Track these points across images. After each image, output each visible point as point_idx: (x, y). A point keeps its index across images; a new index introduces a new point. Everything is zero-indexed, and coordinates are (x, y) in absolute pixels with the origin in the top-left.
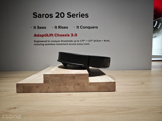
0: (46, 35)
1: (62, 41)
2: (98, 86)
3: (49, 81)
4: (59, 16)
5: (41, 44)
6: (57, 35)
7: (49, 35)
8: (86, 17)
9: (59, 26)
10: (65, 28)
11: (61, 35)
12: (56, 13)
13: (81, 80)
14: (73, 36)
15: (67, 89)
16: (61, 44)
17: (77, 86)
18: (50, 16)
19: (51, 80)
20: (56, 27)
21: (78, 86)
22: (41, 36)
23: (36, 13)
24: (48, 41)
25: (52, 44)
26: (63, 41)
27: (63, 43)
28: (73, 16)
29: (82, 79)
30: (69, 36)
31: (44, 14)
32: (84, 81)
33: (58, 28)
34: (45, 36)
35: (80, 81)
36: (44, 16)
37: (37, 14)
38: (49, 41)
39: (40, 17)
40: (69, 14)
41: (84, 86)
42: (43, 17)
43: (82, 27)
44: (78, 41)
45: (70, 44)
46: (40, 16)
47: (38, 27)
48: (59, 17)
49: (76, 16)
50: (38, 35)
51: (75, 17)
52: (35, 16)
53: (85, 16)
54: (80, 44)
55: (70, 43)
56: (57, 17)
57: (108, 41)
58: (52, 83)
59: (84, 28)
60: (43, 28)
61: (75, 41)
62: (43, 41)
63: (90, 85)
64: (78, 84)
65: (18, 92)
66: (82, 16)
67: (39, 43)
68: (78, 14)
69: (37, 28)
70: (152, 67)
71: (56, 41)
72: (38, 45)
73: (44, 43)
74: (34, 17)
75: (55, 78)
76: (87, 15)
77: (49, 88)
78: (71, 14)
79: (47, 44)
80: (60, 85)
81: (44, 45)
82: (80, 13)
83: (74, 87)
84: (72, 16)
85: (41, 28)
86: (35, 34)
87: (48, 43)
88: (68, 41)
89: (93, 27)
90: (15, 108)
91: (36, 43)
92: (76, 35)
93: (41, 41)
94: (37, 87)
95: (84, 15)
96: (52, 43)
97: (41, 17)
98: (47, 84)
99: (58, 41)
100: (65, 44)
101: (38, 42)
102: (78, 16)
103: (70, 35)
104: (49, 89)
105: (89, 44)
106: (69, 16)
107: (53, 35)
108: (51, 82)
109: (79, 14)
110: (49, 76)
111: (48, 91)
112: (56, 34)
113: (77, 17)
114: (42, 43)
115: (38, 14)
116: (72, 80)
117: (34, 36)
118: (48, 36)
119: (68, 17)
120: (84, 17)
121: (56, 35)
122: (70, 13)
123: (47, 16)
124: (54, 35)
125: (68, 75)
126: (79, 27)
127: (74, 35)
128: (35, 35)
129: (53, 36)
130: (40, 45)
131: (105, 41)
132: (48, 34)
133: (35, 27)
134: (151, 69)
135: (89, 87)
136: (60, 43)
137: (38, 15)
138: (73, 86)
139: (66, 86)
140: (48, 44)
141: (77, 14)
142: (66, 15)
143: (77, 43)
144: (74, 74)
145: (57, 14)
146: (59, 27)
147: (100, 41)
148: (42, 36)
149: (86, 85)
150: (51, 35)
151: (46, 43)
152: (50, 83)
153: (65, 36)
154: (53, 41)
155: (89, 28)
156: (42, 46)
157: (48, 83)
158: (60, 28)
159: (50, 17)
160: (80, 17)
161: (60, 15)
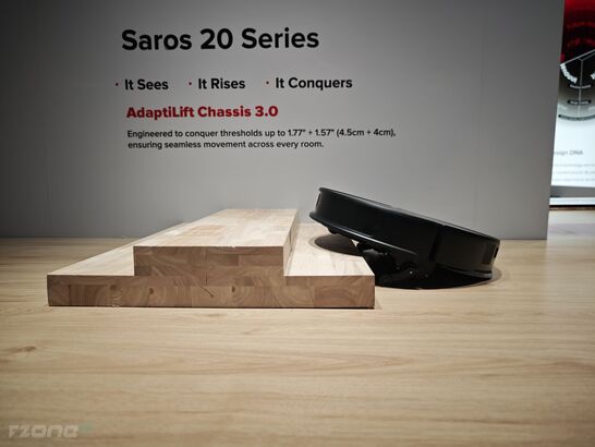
0: (170, 112)
1: (223, 133)
2: (312, 288)
3: (154, 268)
4: (215, 42)
5: (153, 145)
6: (207, 112)
7: (178, 112)
8: (309, 45)
9: (213, 80)
10: (234, 85)
11: (221, 113)
12: (203, 32)
13: (257, 268)
14: (262, 114)
15: (212, 296)
16: (222, 145)
17: (243, 289)
18: (180, 43)
19: (158, 268)
20: (202, 83)
21: (248, 288)
22: (150, 114)
23: (134, 33)
24: (174, 134)
25: (190, 145)
26: (228, 134)
27: (226, 139)
28: (264, 41)
29: (261, 264)
30: (250, 114)
31: (161, 37)
32: (266, 271)
33: (209, 84)
34: (166, 116)
35: (253, 271)
36: (161, 42)
37: (137, 38)
38: (179, 134)
39: (145, 45)
40: (248, 34)
41: (267, 288)
42: (157, 48)
43: (294, 83)
44: (281, 133)
45: (251, 145)
46: (147, 43)
47: (139, 82)
48: (213, 47)
49: (273, 44)
50: (142, 113)
51: (269, 46)
52: (130, 44)
53: (307, 41)
54: (288, 144)
55: (252, 139)
56: (206, 46)
57: (391, 133)
58: (161, 275)
59: (302, 84)
60: (157, 85)
61: (271, 134)
62: (157, 134)
63: (288, 284)
64: (249, 282)
65: (52, 303)
66: (296, 40)
67: (146, 140)
68: (281, 35)
69: (135, 85)
70: (549, 229)
71: (203, 134)
72: (140, 146)
73: (163, 140)
74: (125, 47)
75: (172, 259)
76: (313, 37)
77: (152, 291)
78: (256, 36)
79: (171, 145)
80: (188, 284)
81: (163, 146)
82: (287, 29)
83: (233, 290)
84: (261, 41)
85: (149, 86)
86: (131, 109)
87: (174, 139)
88: (247, 134)
89: (335, 84)
90: (30, 349)
91: (135, 140)
92: (273, 111)
93: (151, 134)
94: (114, 288)
95: (303, 40)
96: (191, 140)
97: (150, 48)
98: (144, 280)
99: (212, 134)
100: (235, 145)
101: (141, 135)
102: (282, 40)
103: (254, 111)
104: (151, 296)
105: (319, 144)
106: (250, 43)
107: (191, 110)
108: (157, 271)
109: (284, 33)
110: (150, 253)
111: (151, 303)
112: (201, 108)
113: (277, 46)
114: (155, 140)
115: (141, 37)
116: (227, 268)
117: (129, 116)
118: (175, 115)
119: (244, 45)
120: (302, 46)
121: (203, 112)
122: (253, 31)
123: (171, 42)
124: (195, 113)
125: (215, 251)
126: (286, 84)
127: (266, 111)
128: (131, 113)
129: (192, 115)
130: (147, 145)
131: (376, 132)
132: (174, 109)
133: (131, 83)
134: (545, 239)
135: (286, 290)
136: (218, 139)
137: (138, 41)
138: (230, 288)
139: (208, 288)
140: (177, 145)
141: (277, 36)
142: (238, 40)
143: (276, 139)
144: (233, 246)
145: (208, 35)
146: (213, 84)
147: (361, 132)
148: (156, 114)
149: (274, 283)
150: (186, 111)
151: (169, 140)
152: (157, 274)
153: (236, 113)
154: (193, 134)
155: (321, 85)
156: (155, 149)
157: (149, 275)
158: (216, 85)
159: (182, 47)
160: (287, 46)
161: (216, 39)
